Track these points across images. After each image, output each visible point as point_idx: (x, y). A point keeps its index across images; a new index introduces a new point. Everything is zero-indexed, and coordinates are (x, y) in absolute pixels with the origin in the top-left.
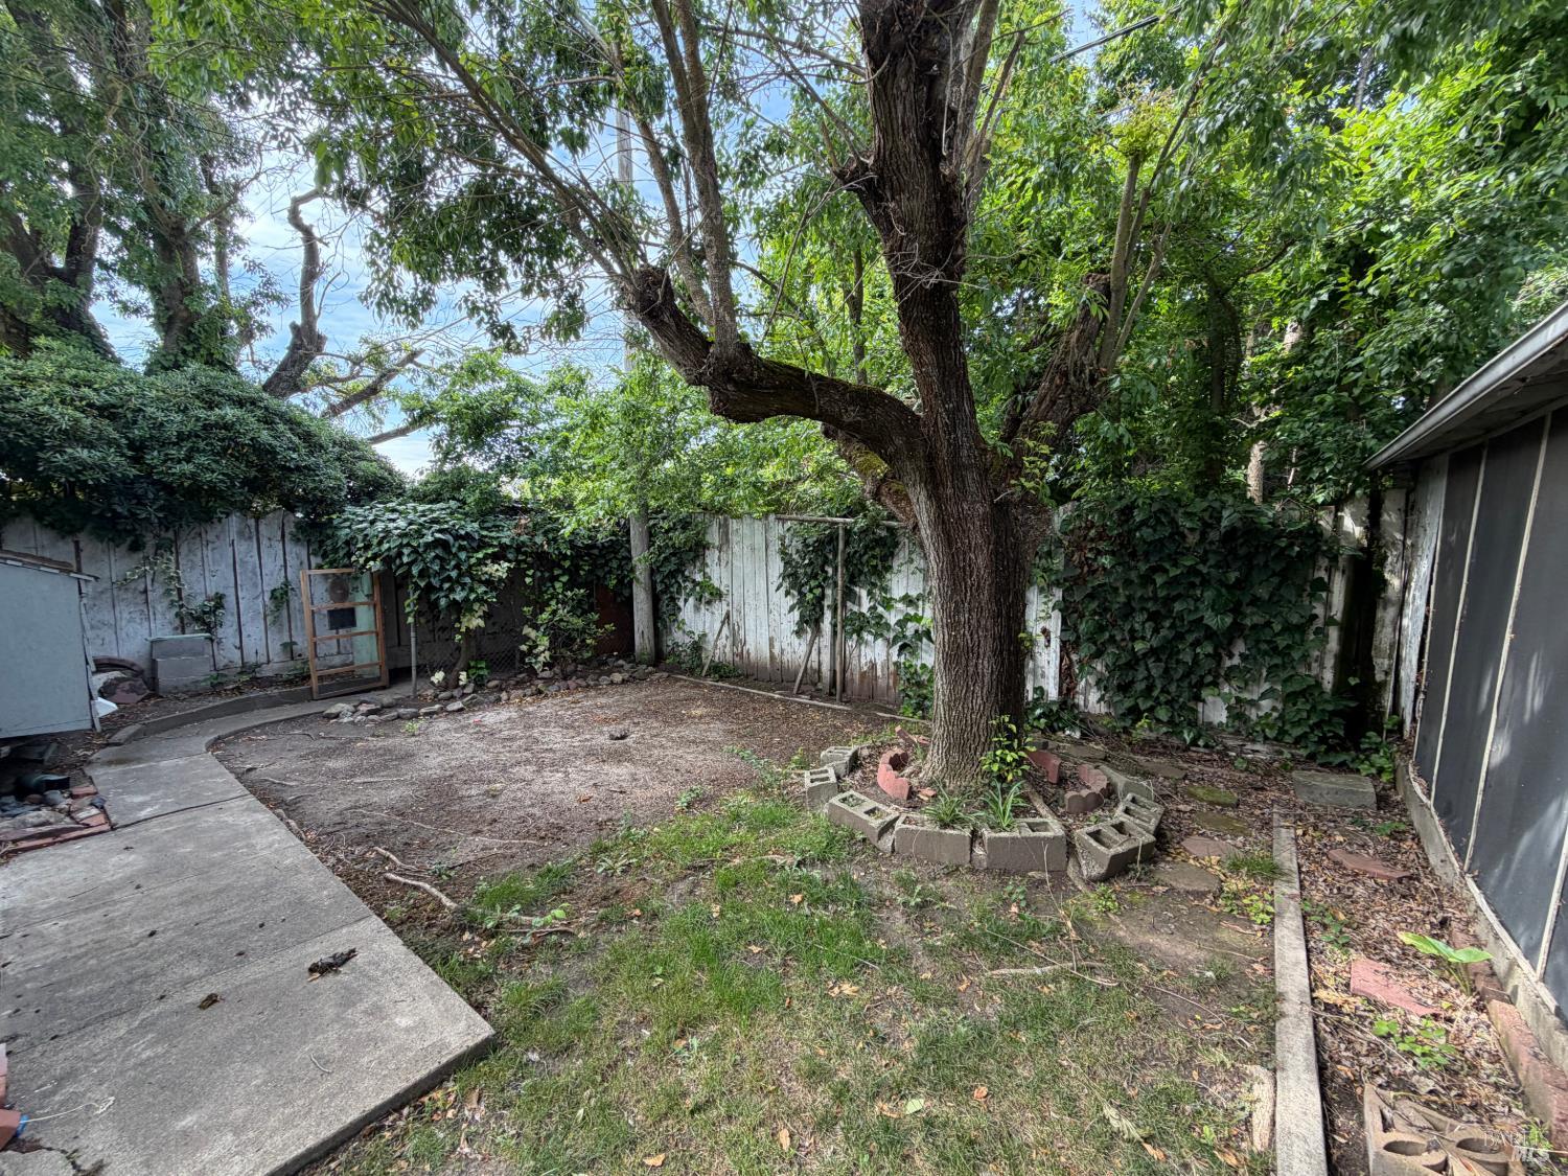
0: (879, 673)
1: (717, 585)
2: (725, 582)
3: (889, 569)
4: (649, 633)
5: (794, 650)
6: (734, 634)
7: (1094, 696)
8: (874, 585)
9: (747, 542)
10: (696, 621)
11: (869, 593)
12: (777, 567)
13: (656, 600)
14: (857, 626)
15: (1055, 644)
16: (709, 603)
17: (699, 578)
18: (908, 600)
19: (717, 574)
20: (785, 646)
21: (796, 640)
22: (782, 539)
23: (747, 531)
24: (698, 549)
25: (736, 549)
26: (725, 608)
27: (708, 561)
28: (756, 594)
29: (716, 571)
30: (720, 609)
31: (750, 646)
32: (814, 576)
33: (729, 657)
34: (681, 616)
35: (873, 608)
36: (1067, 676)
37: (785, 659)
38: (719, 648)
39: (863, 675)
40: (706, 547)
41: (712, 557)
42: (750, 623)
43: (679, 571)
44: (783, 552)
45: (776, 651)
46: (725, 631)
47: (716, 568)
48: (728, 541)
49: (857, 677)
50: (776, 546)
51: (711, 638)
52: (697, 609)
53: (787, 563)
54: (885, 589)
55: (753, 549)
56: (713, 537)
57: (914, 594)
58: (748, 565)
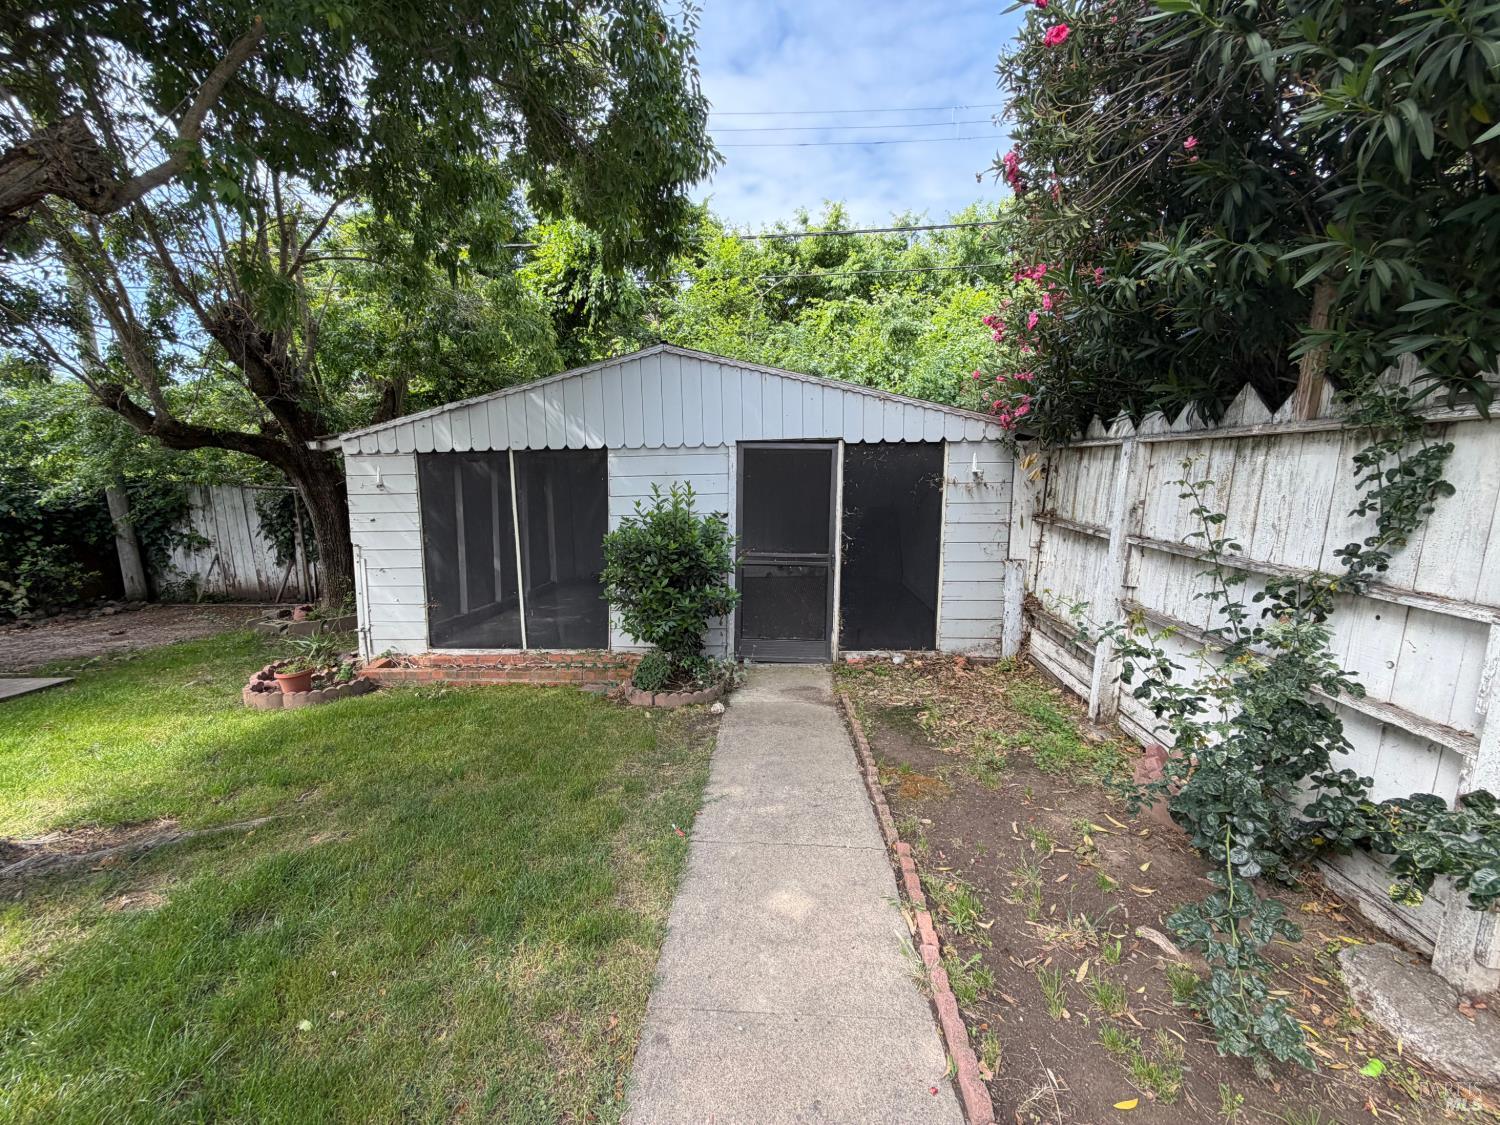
1: (204, 535)
2: (211, 533)
4: (139, 578)
5: (275, 574)
6: (225, 571)
9: (228, 503)
10: (183, 564)
12: (255, 520)
13: (143, 551)
16: (198, 550)
17: (186, 531)
19: (203, 528)
20: (268, 574)
21: (277, 569)
22: (257, 500)
23: (226, 494)
24: (181, 511)
25: (218, 508)
26: (214, 553)
27: (193, 518)
29: (202, 526)
30: (209, 554)
31: (241, 577)
32: (283, 524)
33: (223, 588)
34: (172, 562)
37: (269, 582)
38: (212, 583)
40: (190, 508)
41: (197, 516)
42: (238, 562)
43: (166, 525)
44: (259, 509)
45: (263, 579)
46: (216, 568)
47: (202, 524)
48: (209, 502)
50: (252, 505)
51: (203, 576)
52: (187, 555)
53: (264, 516)
55: (234, 508)
56: (196, 499)
58: (231, 522)
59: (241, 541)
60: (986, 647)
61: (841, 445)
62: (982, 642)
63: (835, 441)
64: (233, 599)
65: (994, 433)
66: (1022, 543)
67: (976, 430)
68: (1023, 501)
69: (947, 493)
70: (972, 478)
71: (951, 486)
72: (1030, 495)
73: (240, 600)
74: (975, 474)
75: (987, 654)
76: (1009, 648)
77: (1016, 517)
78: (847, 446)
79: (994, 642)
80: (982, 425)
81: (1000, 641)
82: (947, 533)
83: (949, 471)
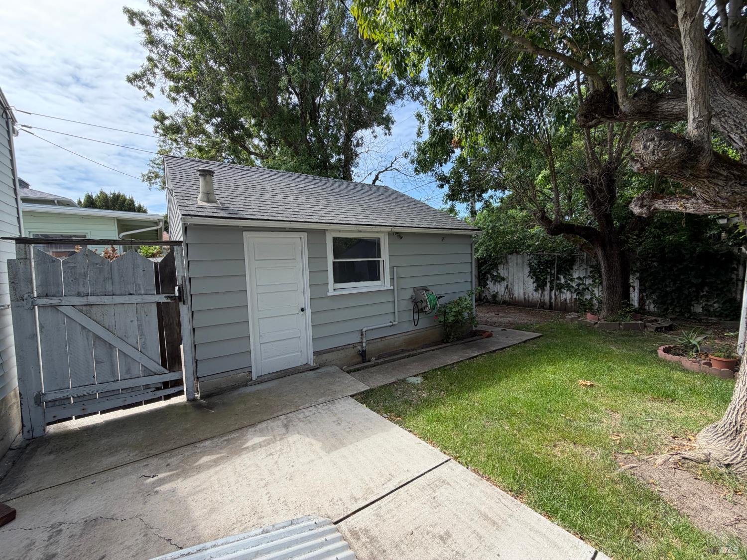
0: (568, 302)
3: (572, 269)
5: (533, 295)
6: (509, 292)
7: (652, 306)
8: (566, 274)
9: (515, 262)
11: (564, 277)
12: (527, 269)
13: (479, 281)
14: (560, 288)
15: (637, 290)
16: (499, 282)
17: (495, 273)
18: (579, 278)
20: (530, 294)
21: (535, 293)
22: (529, 260)
23: (514, 258)
24: (495, 266)
25: (510, 264)
26: (506, 284)
27: (499, 268)
28: (518, 279)
29: (502, 272)
30: (504, 284)
31: (516, 295)
32: (543, 272)
33: (508, 299)
35: (566, 281)
36: (641, 300)
37: (530, 299)
38: (504, 296)
39: (561, 303)
41: (501, 267)
42: (516, 288)
43: (488, 272)
45: (526, 296)
46: (506, 291)
48: (507, 261)
49: (559, 304)
50: (527, 263)
51: (501, 293)
52: (494, 284)
53: (532, 268)
54: (571, 275)
55: (517, 264)
56: (502, 261)
57: (582, 276)
58: (515, 269)
64: (514, 305)
73: (516, 305)
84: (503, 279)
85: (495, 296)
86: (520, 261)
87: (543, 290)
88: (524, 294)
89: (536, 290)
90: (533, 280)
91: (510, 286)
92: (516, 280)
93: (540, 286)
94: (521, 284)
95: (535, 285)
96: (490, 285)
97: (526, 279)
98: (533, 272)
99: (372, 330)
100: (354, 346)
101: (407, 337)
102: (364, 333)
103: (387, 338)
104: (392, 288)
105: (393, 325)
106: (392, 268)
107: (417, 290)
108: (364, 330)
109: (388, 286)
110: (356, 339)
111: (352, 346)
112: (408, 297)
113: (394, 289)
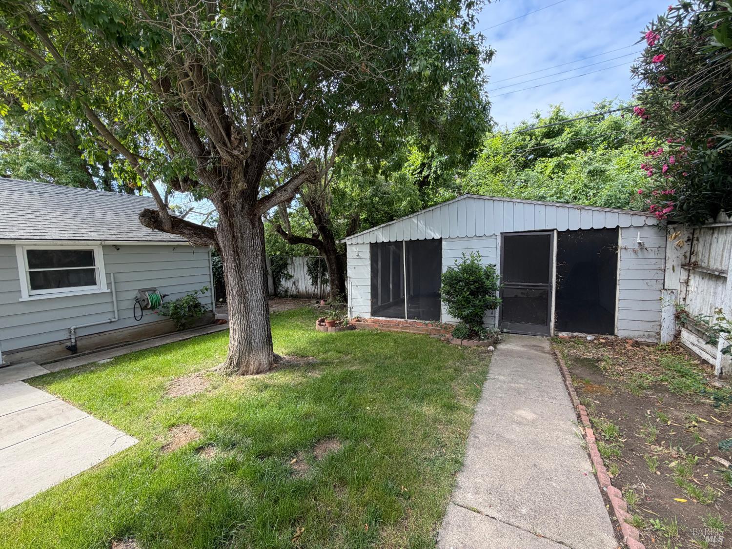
1: (291, 274)
2: (293, 273)
4: (272, 288)
5: (311, 289)
6: (296, 287)
9: (298, 263)
10: (286, 284)
12: (306, 268)
13: (274, 279)
14: (326, 282)
16: (289, 279)
17: (286, 272)
19: (291, 271)
20: (309, 288)
21: (312, 287)
22: (307, 261)
23: (298, 260)
24: (285, 265)
25: (295, 265)
30: (292, 280)
31: (301, 289)
32: (315, 270)
33: (295, 293)
34: (281, 283)
37: (309, 291)
38: (292, 291)
40: (288, 264)
41: (289, 267)
42: (300, 284)
43: (280, 271)
44: (307, 265)
45: (307, 290)
46: (294, 286)
48: (293, 262)
50: (306, 263)
51: (290, 288)
52: (286, 281)
53: (309, 267)
55: (300, 264)
56: (289, 261)
58: (299, 269)
59: (301, 276)
60: (649, 336)
61: (555, 232)
62: (646, 334)
63: (553, 230)
64: (299, 297)
65: (652, 221)
66: (674, 280)
67: (640, 221)
68: (674, 256)
69: (620, 254)
70: (637, 246)
71: (623, 251)
72: (680, 253)
73: (300, 298)
74: (640, 243)
75: (649, 340)
76: (666, 337)
77: (669, 266)
78: (559, 233)
79: (654, 334)
80: (643, 218)
81: (659, 334)
82: (620, 274)
83: (621, 242)
84: (291, 277)
85: (286, 291)
86: (301, 262)
87: (317, 284)
88: (306, 287)
89: (312, 285)
90: (310, 277)
91: (296, 282)
92: (300, 277)
93: (315, 282)
94: (303, 280)
95: (311, 280)
96: (283, 282)
97: (306, 276)
98: (310, 271)
99: (85, 327)
100: (61, 342)
101: (133, 330)
102: (73, 331)
103: (105, 333)
104: (109, 290)
105: (111, 322)
106: (108, 275)
107: (143, 291)
108: (72, 328)
109: (105, 289)
110: (63, 336)
111: (58, 343)
112: (133, 297)
113: (111, 292)
